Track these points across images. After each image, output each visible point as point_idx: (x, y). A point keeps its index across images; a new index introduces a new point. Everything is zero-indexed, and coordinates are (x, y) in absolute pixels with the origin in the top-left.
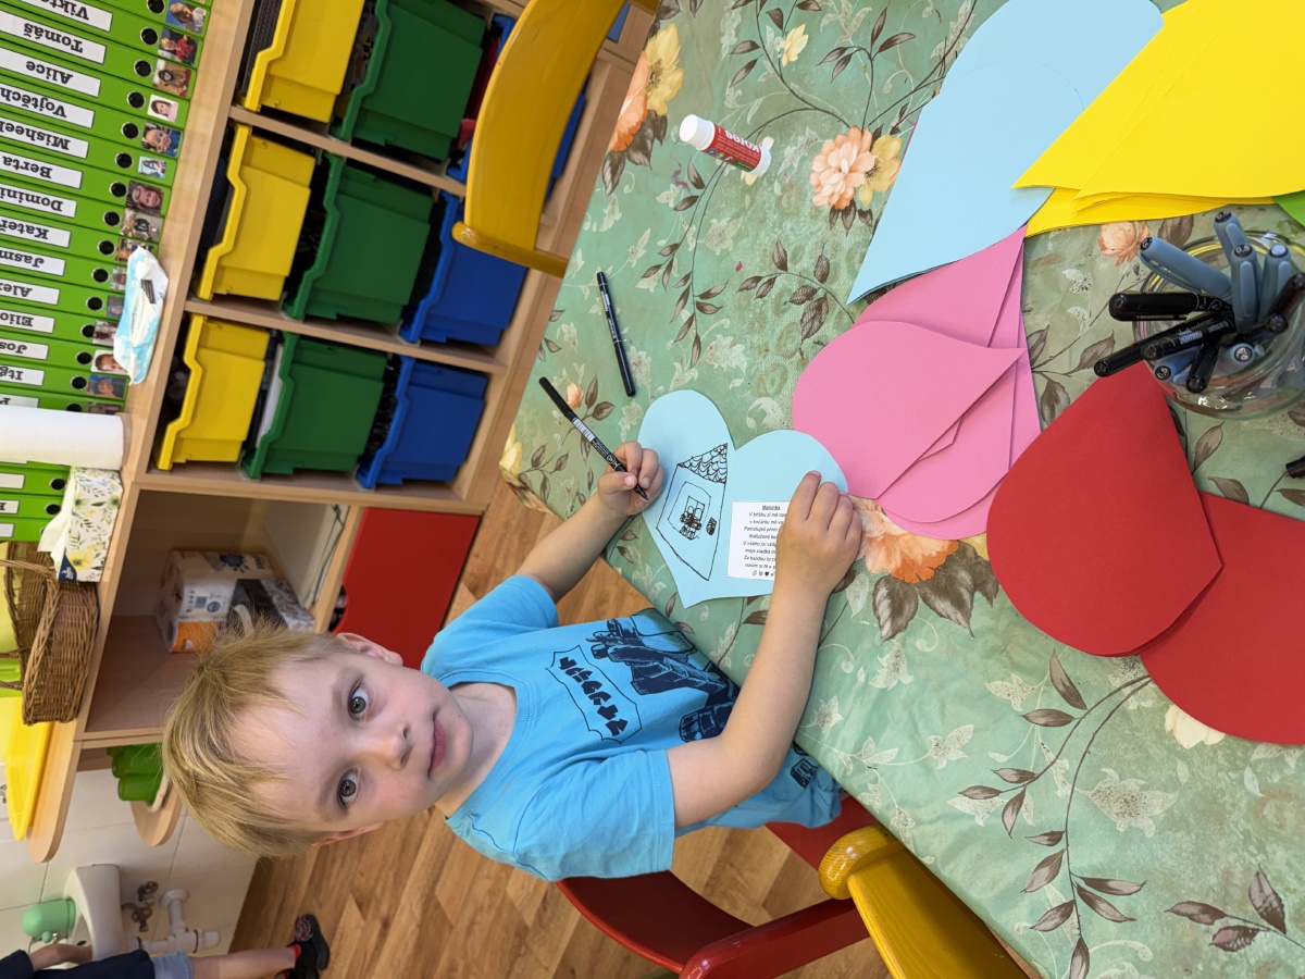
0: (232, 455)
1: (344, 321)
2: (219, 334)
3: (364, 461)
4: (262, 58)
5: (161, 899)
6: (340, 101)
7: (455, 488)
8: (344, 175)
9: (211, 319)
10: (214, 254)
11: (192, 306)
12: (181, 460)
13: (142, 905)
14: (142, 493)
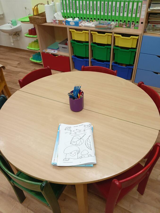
0: (73, 39)
1: (92, 51)
2: (87, 34)
3: (75, 56)
4: (120, 36)
5: (18, 37)
6: (118, 46)
7: (74, 69)
8: (109, 48)
9: (88, 33)
10: (96, 33)
11: (89, 31)
12: (71, 32)
13: (17, 35)
14: (67, 28)
